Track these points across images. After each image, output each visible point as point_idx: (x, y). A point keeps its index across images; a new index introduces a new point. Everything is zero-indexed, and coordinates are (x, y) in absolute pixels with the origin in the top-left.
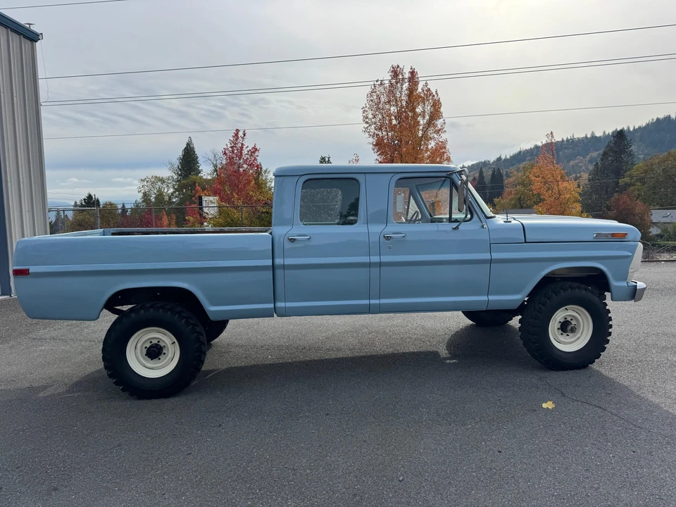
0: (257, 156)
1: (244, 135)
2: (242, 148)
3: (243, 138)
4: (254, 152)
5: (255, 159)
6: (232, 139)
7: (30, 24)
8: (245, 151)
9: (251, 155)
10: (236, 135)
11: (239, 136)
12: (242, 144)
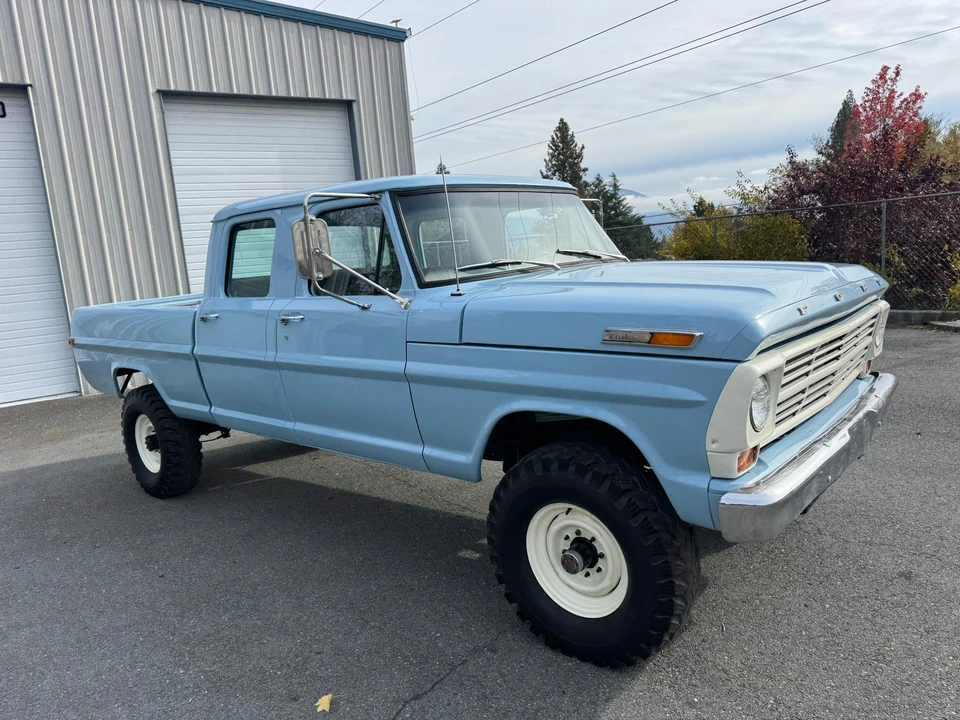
0: (920, 108)
1: (897, 74)
2: (891, 99)
3: (894, 80)
4: (914, 102)
5: (916, 114)
6: (871, 86)
7: (396, 21)
8: (897, 103)
9: (907, 109)
10: (882, 76)
11: (887, 77)
12: (893, 91)
